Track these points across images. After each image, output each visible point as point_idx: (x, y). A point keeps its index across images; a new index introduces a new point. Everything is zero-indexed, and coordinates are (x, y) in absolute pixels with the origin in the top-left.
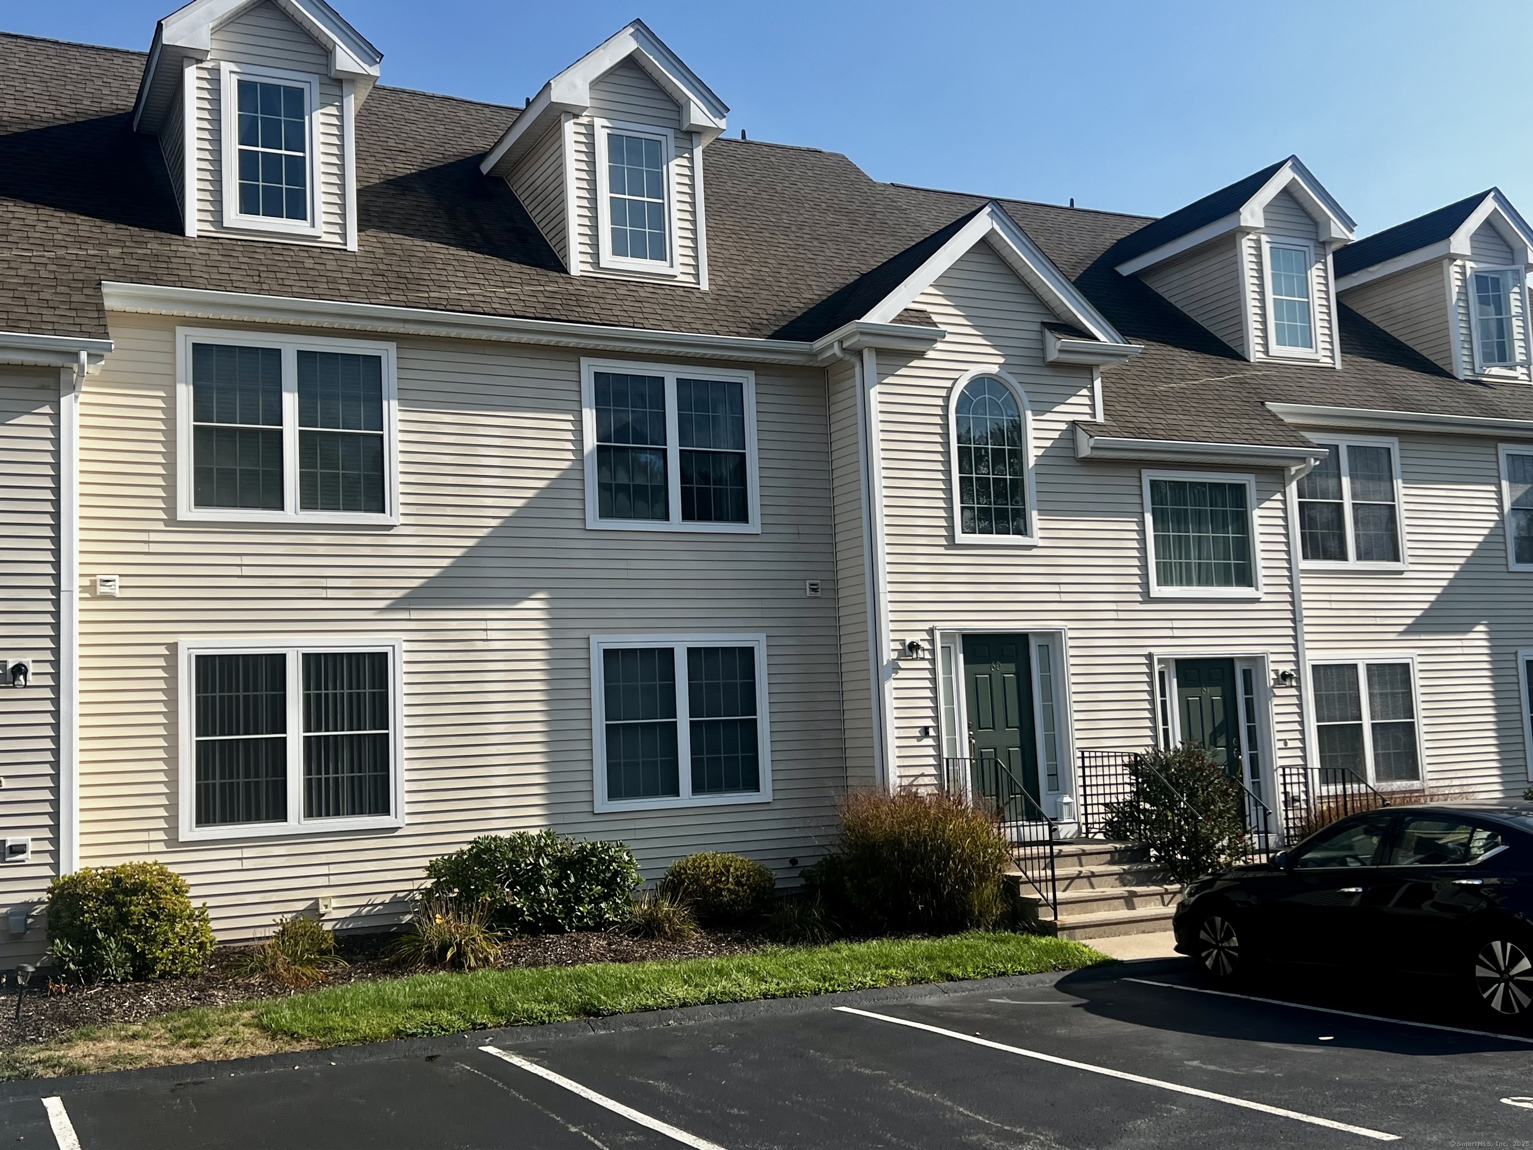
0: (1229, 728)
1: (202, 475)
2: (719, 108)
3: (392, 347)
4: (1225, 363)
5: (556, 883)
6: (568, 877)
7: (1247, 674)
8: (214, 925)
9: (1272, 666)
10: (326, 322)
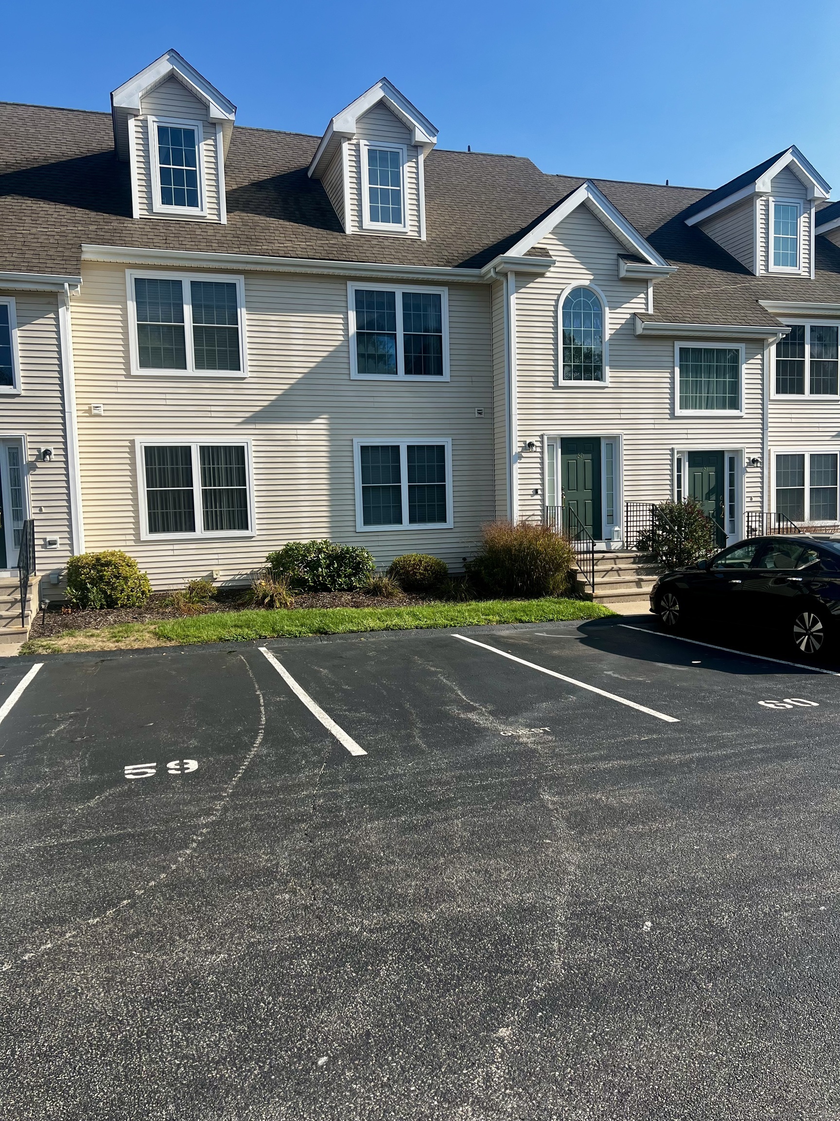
0: (717, 491)
1: (142, 350)
2: (432, 130)
3: (241, 278)
4: (740, 277)
5: (328, 567)
6: (334, 563)
7: (732, 460)
8: (152, 582)
9: (747, 456)
10: (205, 265)
